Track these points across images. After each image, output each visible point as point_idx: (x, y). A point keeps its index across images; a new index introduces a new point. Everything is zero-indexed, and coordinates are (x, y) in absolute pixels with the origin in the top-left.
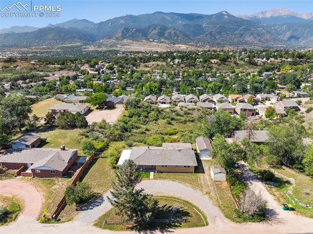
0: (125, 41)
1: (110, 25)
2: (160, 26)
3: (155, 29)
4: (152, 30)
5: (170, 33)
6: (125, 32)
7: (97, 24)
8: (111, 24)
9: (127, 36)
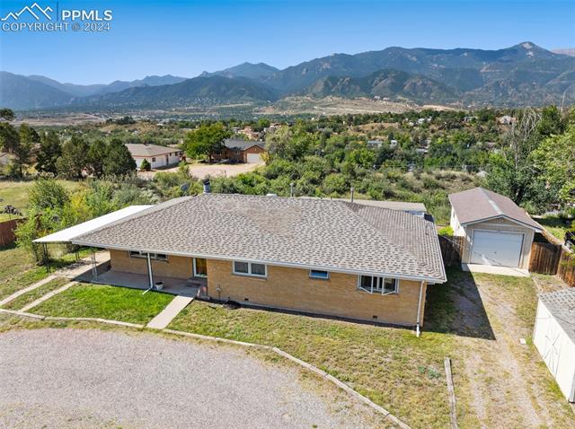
0: (329, 99)
1: (304, 73)
2: (396, 72)
3: (386, 77)
4: (381, 80)
5: (415, 84)
6: (330, 84)
7: (282, 71)
8: (307, 71)
9: (333, 90)
